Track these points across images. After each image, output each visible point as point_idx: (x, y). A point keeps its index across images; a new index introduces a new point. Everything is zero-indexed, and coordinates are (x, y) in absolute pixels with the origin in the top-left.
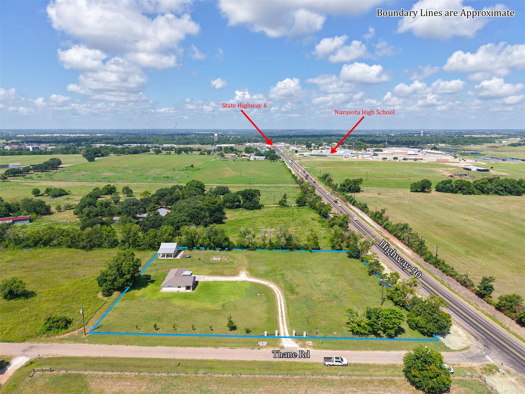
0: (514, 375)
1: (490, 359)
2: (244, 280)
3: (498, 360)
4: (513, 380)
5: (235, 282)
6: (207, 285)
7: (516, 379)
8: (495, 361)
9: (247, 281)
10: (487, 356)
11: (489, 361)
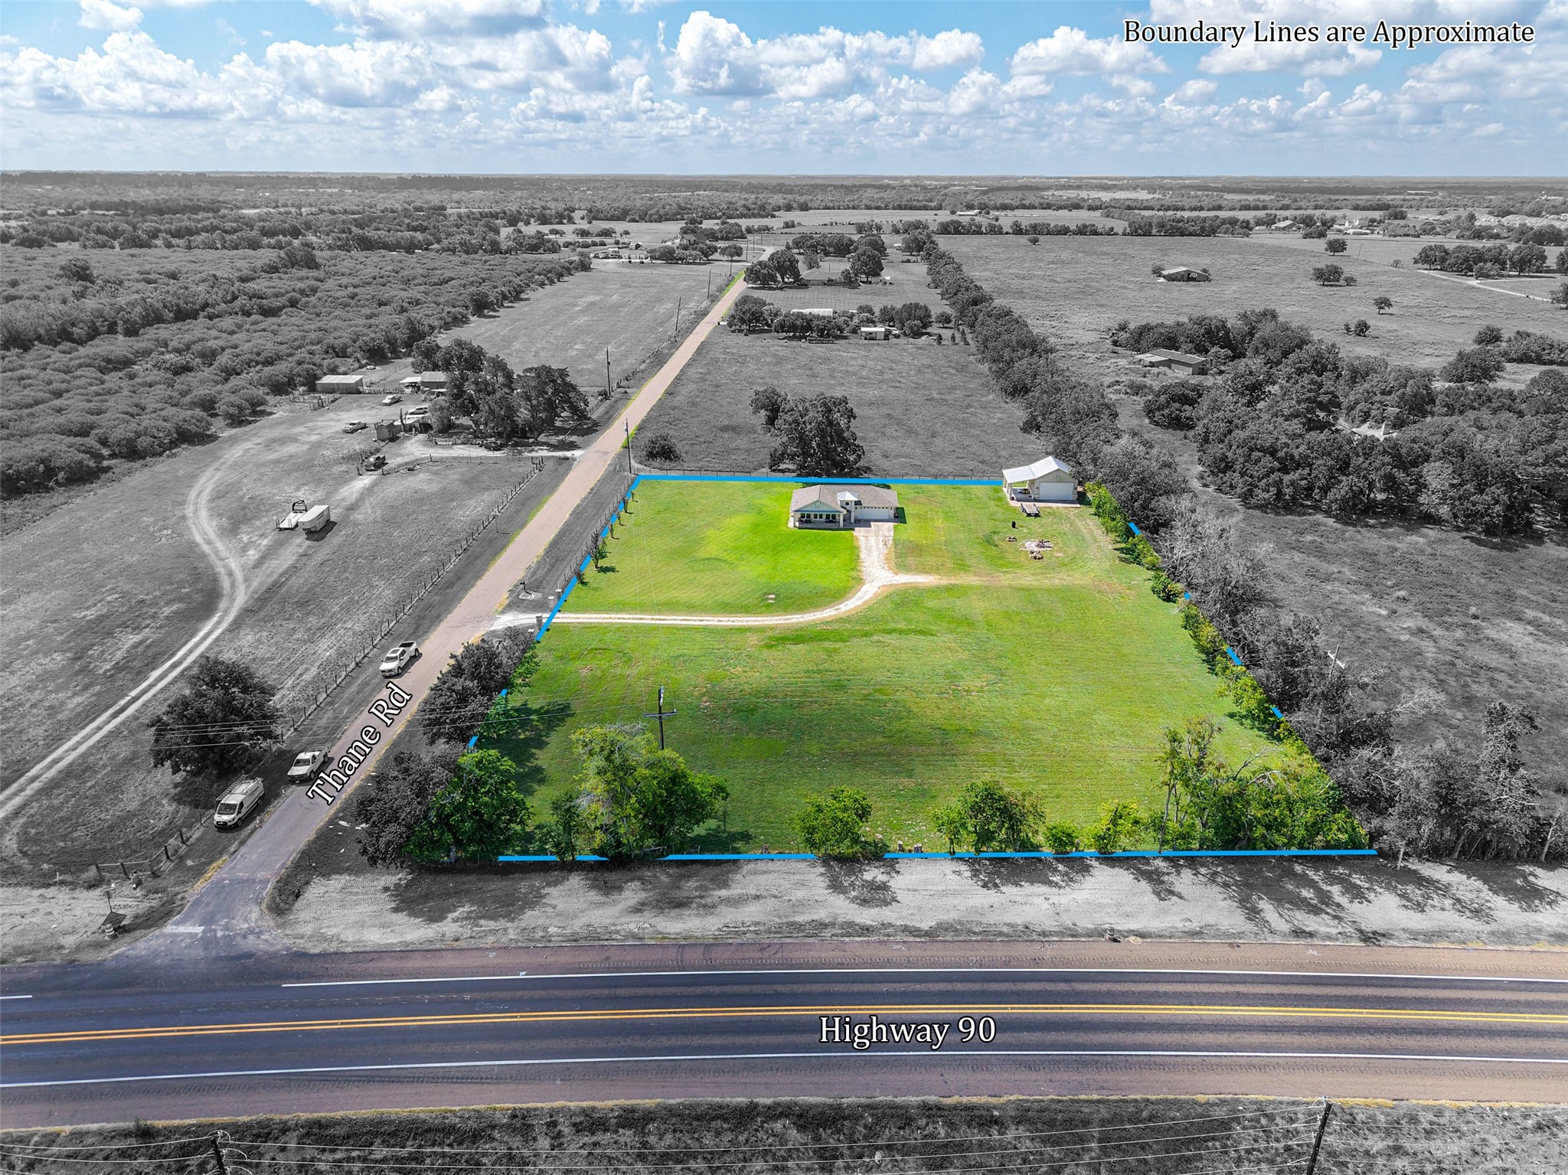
0: (79, 948)
1: (181, 929)
3: (160, 945)
4: (69, 941)
7: (62, 947)
8: (164, 935)
10: (199, 930)
11: (177, 924)
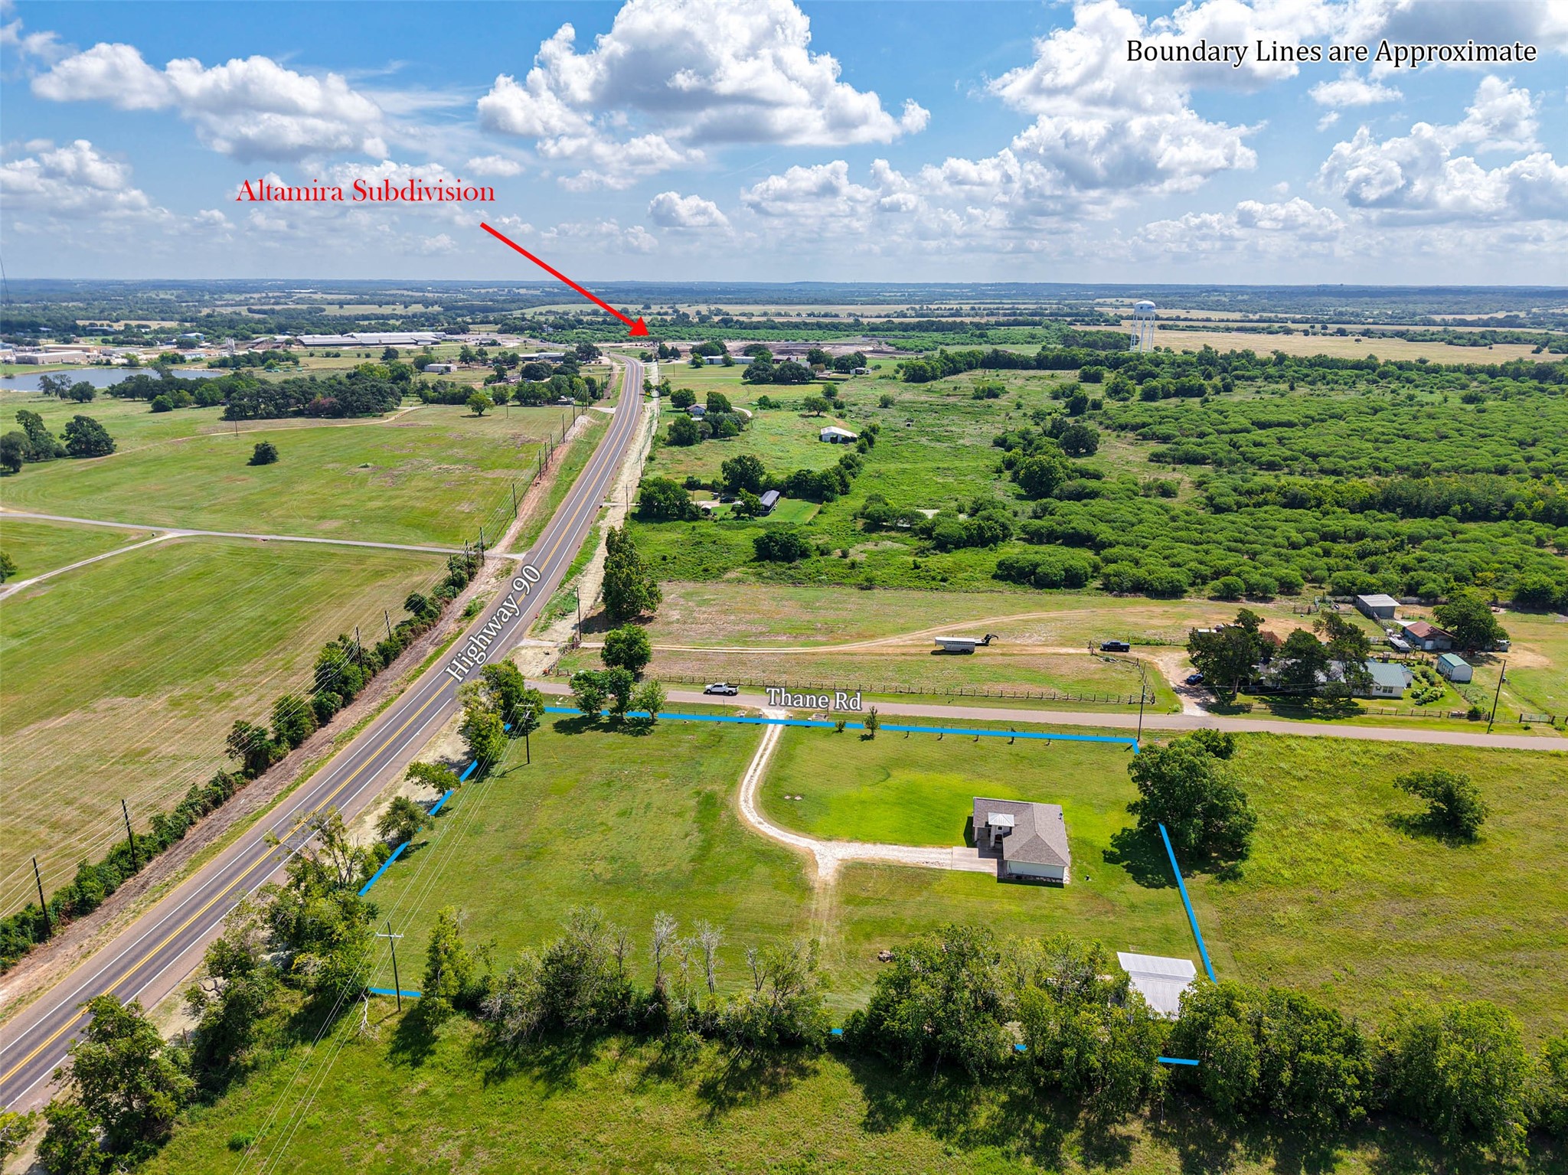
2: (829, 844)
5: (856, 839)
6: (937, 836)
9: (818, 839)
